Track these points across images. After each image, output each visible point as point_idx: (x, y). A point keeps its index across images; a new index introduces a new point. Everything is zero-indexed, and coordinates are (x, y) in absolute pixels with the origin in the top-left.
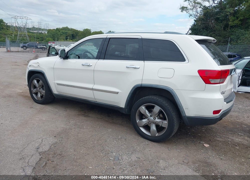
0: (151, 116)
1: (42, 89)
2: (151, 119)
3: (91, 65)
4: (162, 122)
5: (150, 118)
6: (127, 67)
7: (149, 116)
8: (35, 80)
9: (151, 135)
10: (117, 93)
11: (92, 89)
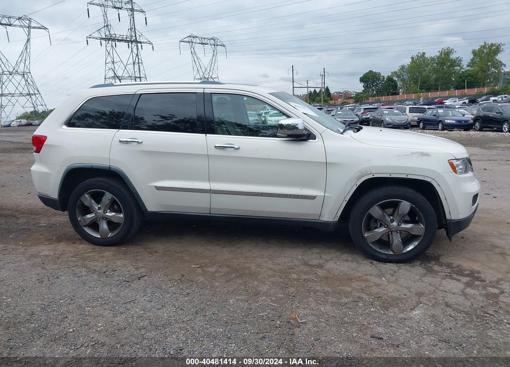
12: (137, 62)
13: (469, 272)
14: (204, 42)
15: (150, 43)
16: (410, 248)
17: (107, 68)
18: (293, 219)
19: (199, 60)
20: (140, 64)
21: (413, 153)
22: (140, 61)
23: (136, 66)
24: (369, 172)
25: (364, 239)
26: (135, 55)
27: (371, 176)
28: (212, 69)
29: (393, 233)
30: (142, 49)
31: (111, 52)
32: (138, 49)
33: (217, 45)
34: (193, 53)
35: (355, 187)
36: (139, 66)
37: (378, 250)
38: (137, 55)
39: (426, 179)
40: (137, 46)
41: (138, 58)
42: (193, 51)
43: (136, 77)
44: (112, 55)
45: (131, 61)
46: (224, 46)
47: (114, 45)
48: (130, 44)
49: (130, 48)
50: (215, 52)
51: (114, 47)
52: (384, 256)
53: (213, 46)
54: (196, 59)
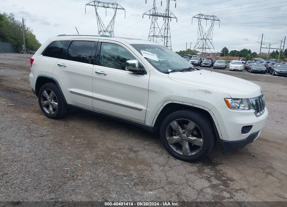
12: (167, 28)
13: (226, 179)
14: (207, 18)
15: (176, 18)
16: (194, 153)
17: (151, 31)
18: (132, 121)
19: (202, 28)
20: (168, 29)
21: (200, 90)
22: (169, 28)
23: (166, 30)
24: (170, 99)
25: (167, 141)
26: (166, 24)
27: (171, 102)
28: (209, 34)
29: (184, 141)
30: (171, 21)
31: (154, 22)
32: (168, 21)
33: (215, 20)
34: (200, 24)
35: (162, 108)
36: (168, 30)
37: (175, 150)
38: (168, 24)
39: (205, 109)
40: (168, 19)
41: (168, 26)
42: (199, 23)
43: (165, 37)
44: (154, 24)
45: (164, 27)
46: (219, 20)
47: (156, 18)
48: (165, 18)
49: (164, 20)
50: (213, 24)
51: (156, 19)
52: (177, 155)
53: (212, 21)
54: (200, 28)
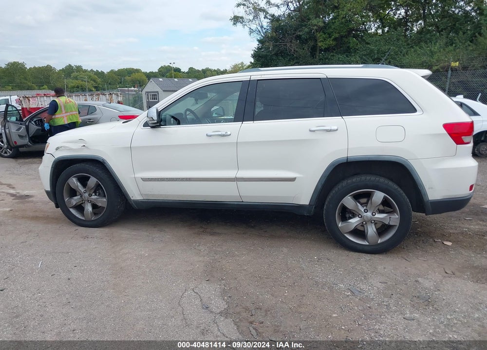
0: (366, 211)
1: (96, 195)
2: (367, 217)
3: (229, 133)
4: (390, 218)
5: (365, 214)
6: (310, 131)
7: (363, 211)
8: (74, 177)
9: (368, 244)
10: (293, 180)
11: (236, 179)
